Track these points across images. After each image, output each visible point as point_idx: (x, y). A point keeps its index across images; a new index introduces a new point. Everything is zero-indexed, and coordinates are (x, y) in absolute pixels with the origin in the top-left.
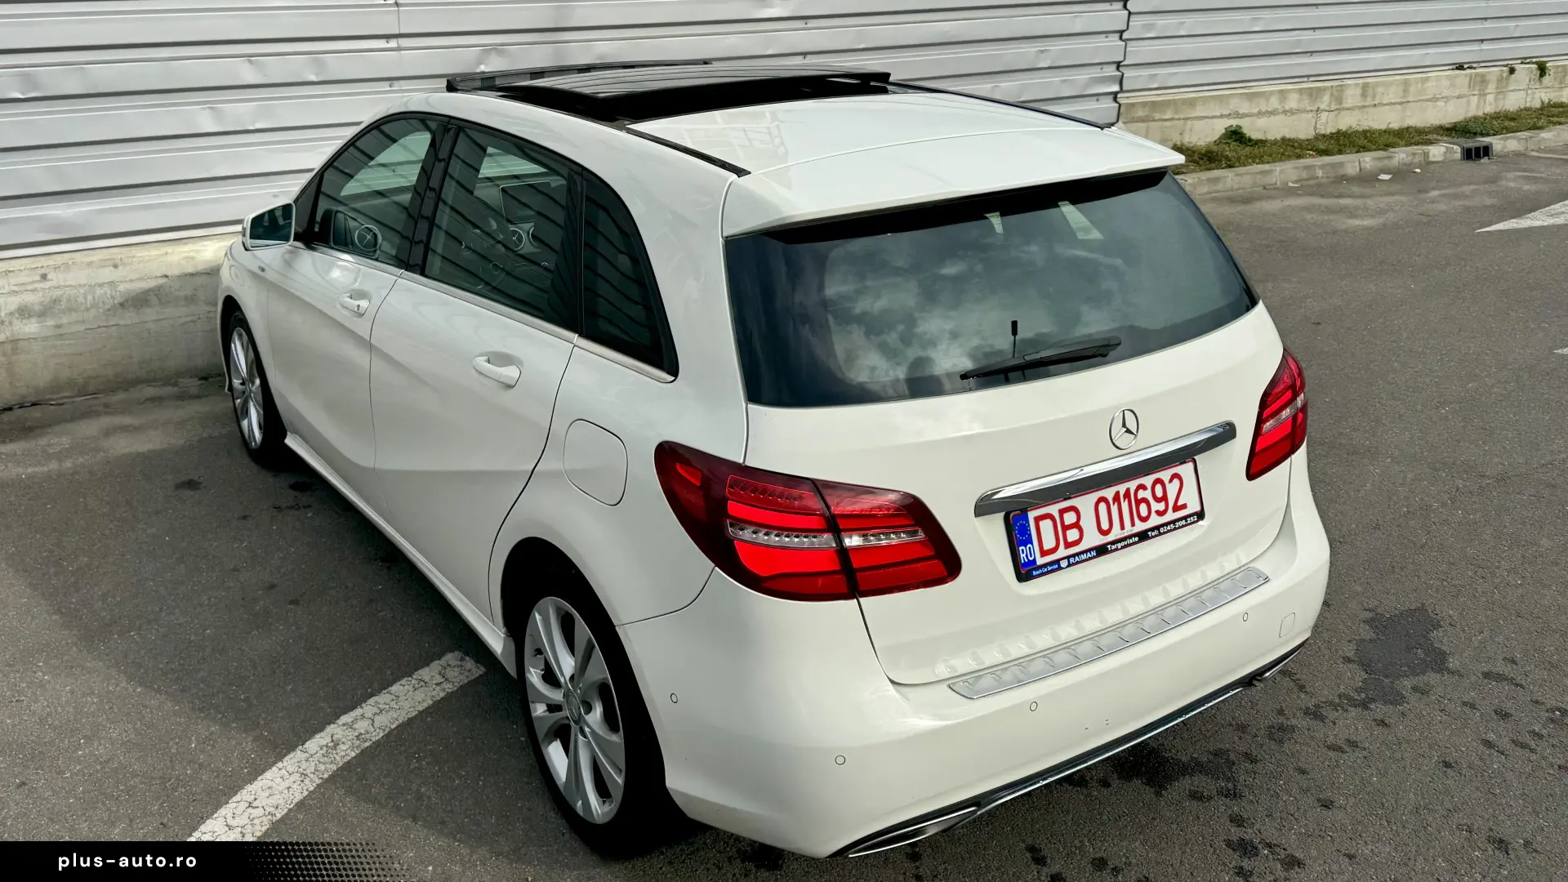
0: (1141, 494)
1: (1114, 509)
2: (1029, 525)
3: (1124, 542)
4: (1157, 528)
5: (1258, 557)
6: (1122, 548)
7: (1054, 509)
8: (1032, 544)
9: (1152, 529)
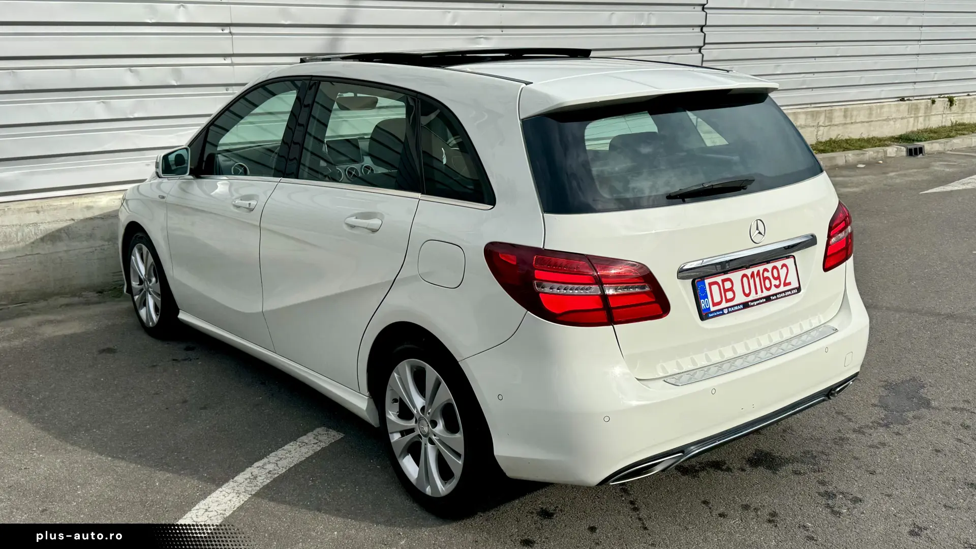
0: (766, 274)
1: (752, 281)
2: (706, 288)
3: (758, 301)
4: (776, 295)
5: (831, 319)
6: (757, 304)
7: (719, 279)
8: (708, 298)
9: (773, 295)
